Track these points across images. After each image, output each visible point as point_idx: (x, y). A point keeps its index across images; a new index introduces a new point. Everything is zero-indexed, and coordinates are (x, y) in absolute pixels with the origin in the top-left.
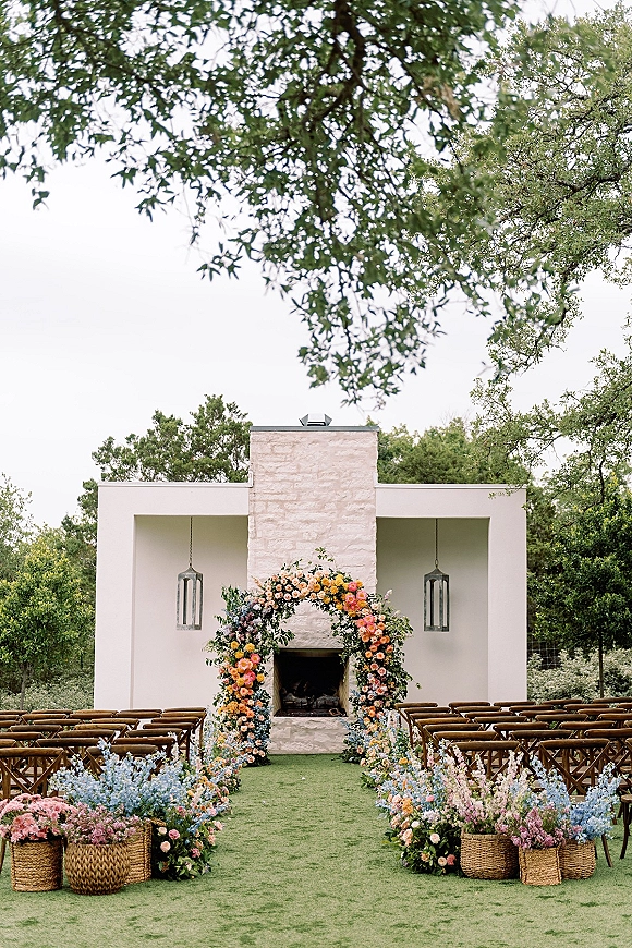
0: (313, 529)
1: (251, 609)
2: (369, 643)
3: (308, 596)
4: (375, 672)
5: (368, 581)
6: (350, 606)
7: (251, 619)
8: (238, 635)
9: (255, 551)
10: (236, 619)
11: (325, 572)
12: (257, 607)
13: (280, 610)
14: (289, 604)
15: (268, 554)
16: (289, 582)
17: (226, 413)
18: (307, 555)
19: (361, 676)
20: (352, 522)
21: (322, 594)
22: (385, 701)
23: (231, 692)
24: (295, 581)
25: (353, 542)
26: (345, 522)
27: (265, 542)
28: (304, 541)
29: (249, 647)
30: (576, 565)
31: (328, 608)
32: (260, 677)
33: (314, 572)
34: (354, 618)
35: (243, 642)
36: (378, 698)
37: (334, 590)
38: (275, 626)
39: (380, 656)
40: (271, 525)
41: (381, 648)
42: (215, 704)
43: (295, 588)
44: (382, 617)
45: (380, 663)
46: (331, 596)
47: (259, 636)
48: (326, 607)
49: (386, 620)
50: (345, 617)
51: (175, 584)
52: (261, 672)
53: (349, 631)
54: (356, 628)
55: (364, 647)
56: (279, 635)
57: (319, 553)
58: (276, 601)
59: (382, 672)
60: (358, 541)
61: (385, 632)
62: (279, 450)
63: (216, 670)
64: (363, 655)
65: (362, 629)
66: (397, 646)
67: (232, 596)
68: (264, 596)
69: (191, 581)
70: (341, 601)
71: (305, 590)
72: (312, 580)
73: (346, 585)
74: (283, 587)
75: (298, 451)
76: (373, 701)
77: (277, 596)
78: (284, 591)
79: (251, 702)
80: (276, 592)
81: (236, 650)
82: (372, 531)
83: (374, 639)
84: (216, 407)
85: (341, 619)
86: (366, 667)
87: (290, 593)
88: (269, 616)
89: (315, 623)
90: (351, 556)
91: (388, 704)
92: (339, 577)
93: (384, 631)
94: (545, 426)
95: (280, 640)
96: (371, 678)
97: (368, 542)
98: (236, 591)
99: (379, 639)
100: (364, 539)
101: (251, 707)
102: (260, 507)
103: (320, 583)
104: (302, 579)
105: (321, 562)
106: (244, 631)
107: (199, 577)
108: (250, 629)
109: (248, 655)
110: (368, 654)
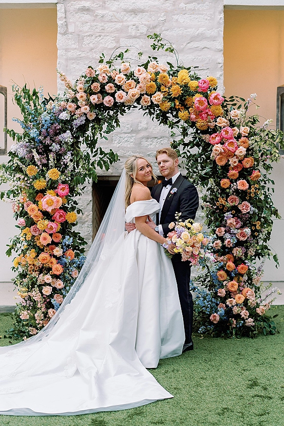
1: (55, 119)
2: (226, 168)
3: (138, 101)
4: (235, 208)
6: (199, 113)
7: (57, 134)
8: (37, 157)
9: (67, 50)
10: (33, 133)
11: (162, 66)
12: (64, 116)
13: (97, 120)
14: (111, 113)
15: (83, 55)
16: (111, 80)
19: (213, 213)
20: (193, 12)
21: (158, 97)
22: (247, 248)
23: (29, 237)
24: (120, 78)
25: (193, 39)
26: (184, 12)
27: (80, 38)
28: (131, 37)
29: (53, 174)
31: (165, 120)
32: (71, 217)
33: (146, 66)
34: (205, 132)
35: (46, 165)
36: (239, 244)
37: (176, 91)
38: (92, 144)
40: (87, 17)
41: (245, 173)
42: (9, 253)
43: (119, 87)
44: (244, 130)
46: (172, 100)
47: (68, 157)
48: (163, 118)
49: (251, 134)
50: (191, 131)
52: (73, 208)
53: (195, 151)
54: (207, 147)
55: (219, 172)
56: (97, 158)
57: (152, 42)
58: (93, 107)
59: (246, 208)
61: (250, 151)
63: (9, 206)
64: (218, 184)
65: (218, 148)
66: (263, 171)
68: (75, 100)
70: (186, 108)
71: (135, 91)
72: (144, 76)
73: (193, 84)
74: (103, 86)
76: (231, 249)
77: (94, 99)
78: (103, 92)
79: (58, 251)
80: (91, 93)
81: (35, 178)
82: (219, 23)
83: (233, 161)
85: (185, 133)
86: (221, 201)
87: (113, 95)
88: (83, 129)
89: (145, 143)
90: (191, 56)
91: (251, 252)
92: (183, 74)
93: (248, 150)
95: (99, 164)
96: (230, 220)
97: (213, 39)
98: (35, 93)
99: (240, 161)
100: (209, 33)
101: (58, 258)
103: (156, 81)
104: (129, 76)
105: (155, 53)
106: (45, 150)
108: (55, 147)
109: (53, 185)
110: (225, 182)
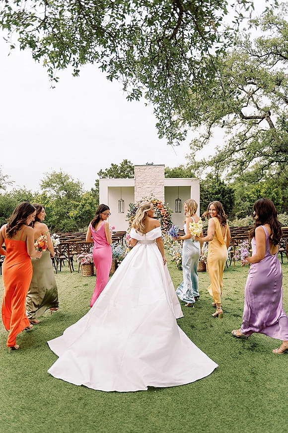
0: (150, 189)
5: (163, 201)
6: (159, 207)
9: (136, 195)
10: (132, 210)
11: (153, 199)
15: (139, 195)
17: (128, 164)
18: (148, 195)
20: (159, 187)
26: (157, 187)
27: (139, 192)
28: (148, 192)
30: (211, 197)
33: (150, 199)
34: (160, 210)
37: (155, 203)
39: (166, 218)
40: (140, 189)
44: (166, 209)
45: (166, 220)
50: (157, 210)
51: (118, 203)
54: (160, 212)
57: (151, 195)
59: (167, 222)
60: (160, 192)
61: (167, 213)
62: (141, 171)
63: (128, 222)
65: (162, 212)
66: (170, 216)
67: (131, 205)
69: (121, 201)
70: (157, 206)
73: (158, 202)
75: (146, 171)
82: (163, 189)
83: (164, 215)
84: (126, 162)
86: (163, 221)
90: (159, 195)
92: (156, 200)
94: (204, 164)
96: (164, 223)
99: (166, 215)
100: (162, 191)
102: (137, 184)
105: (152, 197)
106: (134, 213)
107: (123, 201)
110: (163, 218)
